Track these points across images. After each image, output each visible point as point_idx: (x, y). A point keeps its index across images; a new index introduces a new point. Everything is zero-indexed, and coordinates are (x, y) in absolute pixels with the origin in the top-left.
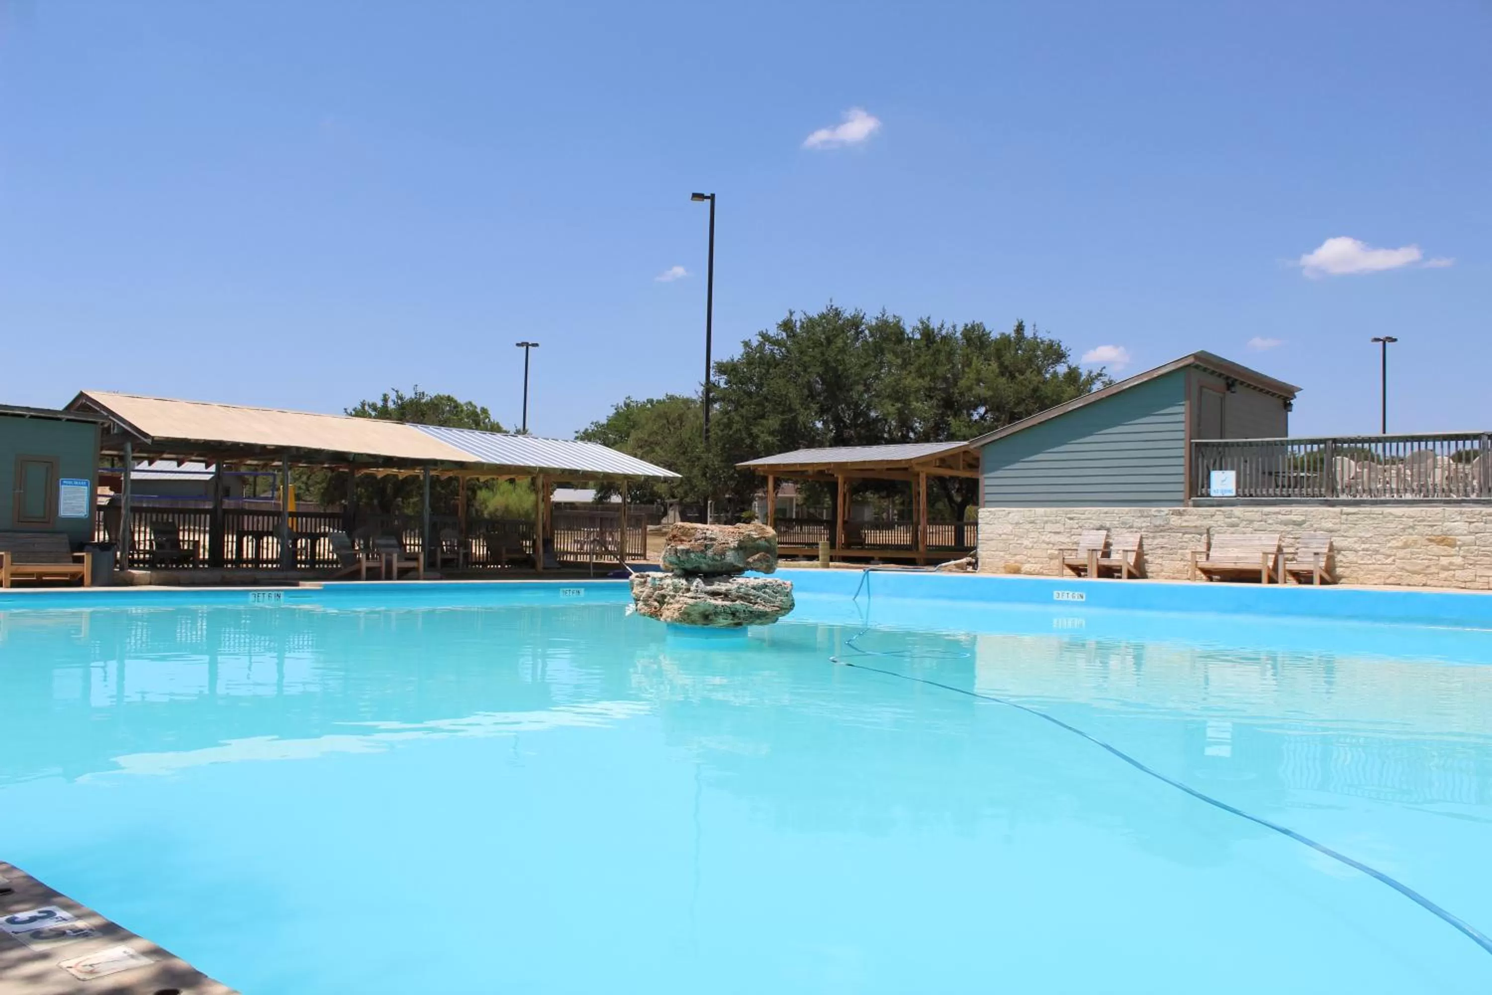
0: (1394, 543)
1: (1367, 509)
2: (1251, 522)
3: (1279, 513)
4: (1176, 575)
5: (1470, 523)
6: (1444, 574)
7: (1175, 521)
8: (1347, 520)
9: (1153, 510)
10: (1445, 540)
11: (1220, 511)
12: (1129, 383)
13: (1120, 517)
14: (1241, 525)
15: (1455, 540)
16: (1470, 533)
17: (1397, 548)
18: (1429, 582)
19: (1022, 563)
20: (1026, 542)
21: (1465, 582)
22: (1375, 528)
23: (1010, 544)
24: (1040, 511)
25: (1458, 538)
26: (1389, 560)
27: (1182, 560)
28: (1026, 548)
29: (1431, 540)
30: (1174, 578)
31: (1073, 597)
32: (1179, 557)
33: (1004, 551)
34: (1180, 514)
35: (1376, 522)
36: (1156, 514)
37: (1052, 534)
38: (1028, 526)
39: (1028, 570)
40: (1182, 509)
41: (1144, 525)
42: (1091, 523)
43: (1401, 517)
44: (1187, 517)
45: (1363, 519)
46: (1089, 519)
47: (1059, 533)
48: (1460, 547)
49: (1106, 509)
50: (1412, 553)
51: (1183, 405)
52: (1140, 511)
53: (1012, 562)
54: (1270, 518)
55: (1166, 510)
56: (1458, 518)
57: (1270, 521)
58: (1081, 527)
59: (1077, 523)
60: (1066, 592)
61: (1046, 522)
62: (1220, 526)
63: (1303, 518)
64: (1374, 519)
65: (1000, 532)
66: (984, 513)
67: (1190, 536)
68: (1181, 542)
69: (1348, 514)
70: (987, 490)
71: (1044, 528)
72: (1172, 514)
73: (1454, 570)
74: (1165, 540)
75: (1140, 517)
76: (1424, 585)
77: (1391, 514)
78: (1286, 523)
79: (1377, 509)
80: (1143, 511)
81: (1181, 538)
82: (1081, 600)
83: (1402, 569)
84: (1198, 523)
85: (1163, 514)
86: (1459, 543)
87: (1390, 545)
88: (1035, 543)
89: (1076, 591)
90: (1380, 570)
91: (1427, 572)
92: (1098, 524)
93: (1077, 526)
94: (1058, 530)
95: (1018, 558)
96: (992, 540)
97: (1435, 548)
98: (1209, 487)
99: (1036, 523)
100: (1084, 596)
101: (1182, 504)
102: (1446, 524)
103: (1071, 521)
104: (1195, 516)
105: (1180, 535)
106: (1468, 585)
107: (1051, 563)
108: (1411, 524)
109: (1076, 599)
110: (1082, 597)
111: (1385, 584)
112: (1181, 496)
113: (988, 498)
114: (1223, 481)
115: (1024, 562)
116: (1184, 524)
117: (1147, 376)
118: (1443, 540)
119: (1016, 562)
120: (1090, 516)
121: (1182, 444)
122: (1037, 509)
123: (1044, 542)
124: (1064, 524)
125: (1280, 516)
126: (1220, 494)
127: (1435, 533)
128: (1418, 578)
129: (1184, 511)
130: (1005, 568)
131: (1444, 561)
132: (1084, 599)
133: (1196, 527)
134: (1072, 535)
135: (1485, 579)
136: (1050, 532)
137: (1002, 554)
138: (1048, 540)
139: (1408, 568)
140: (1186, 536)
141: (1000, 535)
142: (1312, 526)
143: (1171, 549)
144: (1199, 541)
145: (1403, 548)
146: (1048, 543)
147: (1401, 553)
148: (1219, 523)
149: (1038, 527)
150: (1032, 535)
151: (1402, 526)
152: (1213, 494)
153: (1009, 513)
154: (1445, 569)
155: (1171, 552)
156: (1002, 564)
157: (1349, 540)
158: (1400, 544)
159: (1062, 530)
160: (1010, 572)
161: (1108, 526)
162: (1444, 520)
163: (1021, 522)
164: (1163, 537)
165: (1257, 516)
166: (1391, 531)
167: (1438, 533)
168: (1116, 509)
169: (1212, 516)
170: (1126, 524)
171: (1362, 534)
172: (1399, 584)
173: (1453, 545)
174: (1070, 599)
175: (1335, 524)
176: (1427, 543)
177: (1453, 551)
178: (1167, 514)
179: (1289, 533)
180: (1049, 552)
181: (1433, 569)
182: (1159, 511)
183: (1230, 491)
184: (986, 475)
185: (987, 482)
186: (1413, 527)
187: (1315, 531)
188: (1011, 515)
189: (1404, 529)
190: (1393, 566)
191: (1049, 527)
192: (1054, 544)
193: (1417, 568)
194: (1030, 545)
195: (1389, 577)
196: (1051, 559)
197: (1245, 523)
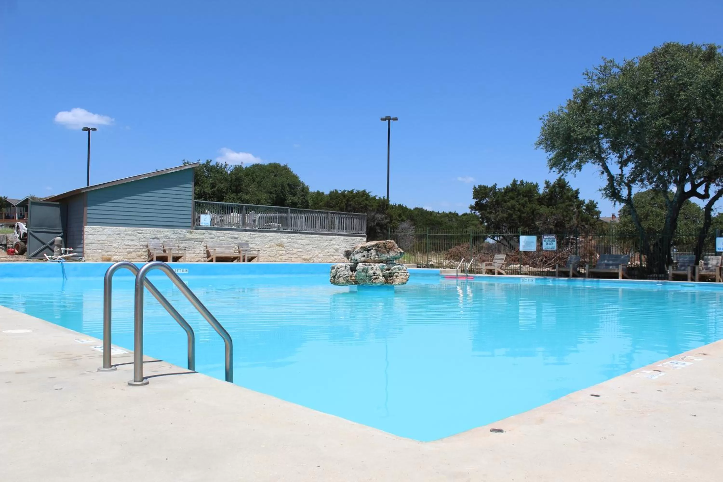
0: (267, 246)
1: (258, 233)
2: (219, 237)
3: (229, 234)
4: (191, 260)
5: (288, 239)
6: (280, 257)
7: (189, 236)
8: (252, 237)
9: (179, 231)
10: (281, 245)
11: (207, 232)
12: (171, 170)
13: (164, 233)
14: (215, 238)
15: (283, 245)
16: (288, 243)
17: (268, 248)
18: (276, 260)
19: (112, 256)
20: (114, 245)
21: (286, 260)
22: (261, 240)
23: (105, 246)
24: (123, 229)
25: (284, 244)
26: (265, 252)
27: (194, 253)
28: (114, 248)
29: (277, 245)
30: (190, 261)
31: (183, 271)
32: (192, 252)
33: (101, 249)
34: (191, 233)
35: (262, 238)
36: (180, 232)
37: (129, 241)
38: (116, 236)
39: (116, 259)
40: (191, 230)
41: (175, 237)
42: (150, 236)
43: (268, 236)
44: (194, 234)
45: (257, 237)
46: (149, 234)
47: (133, 240)
48: (285, 247)
49: (157, 229)
50: (272, 250)
51: (191, 184)
52: (173, 230)
53: (106, 255)
54: (226, 235)
55: (185, 230)
56: (284, 237)
57: (226, 237)
58: (145, 238)
59: (143, 236)
60: (179, 269)
61: (126, 235)
62: (207, 238)
63: (238, 236)
64: (261, 237)
65: (99, 239)
66: (87, 229)
67: (197, 243)
68: (193, 245)
69: (253, 235)
70: (89, 216)
71: (125, 238)
72: (188, 233)
73: (283, 256)
74: (187, 244)
75: (173, 233)
76: (275, 261)
77: (266, 235)
78: (232, 238)
79: (261, 234)
80: (174, 231)
81: (194, 243)
82: (186, 272)
83: (269, 256)
84: (198, 237)
85: (183, 232)
86: (285, 246)
87: (265, 247)
88: (120, 245)
89: (184, 268)
90: (263, 256)
91: (276, 256)
92: (154, 236)
93: (143, 237)
94: (133, 239)
95: (109, 253)
96: (93, 243)
97: (279, 248)
98: (199, 221)
99: (120, 235)
100: (188, 271)
101: (190, 228)
102: (281, 239)
103: (140, 235)
104: (197, 234)
105: (193, 242)
106: (287, 261)
107: (128, 255)
108: (272, 239)
109: (184, 272)
110: (187, 271)
111: (264, 261)
112: (190, 225)
113: (89, 220)
114: (205, 219)
115: (113, 255)
116: (193, 237)
117: (179, 169)
118: (280, 245)
119: (108, 255)
120: (149, 232)
121: (190, 201)
122: (121, 228)
123: (125, 244)
124: (136, 236)
125: (229, 235)
126: (204, 225)
127: (279, 243)
128: (274, 259)
129: (193, 231)
130: (102, 258)
131: (281, 252)
132: (188, 272)
133: (197, 239)
134: (140, 241)
135: (291, 259)
136: (129, 240)
137: (100, 251)
138: (127, 244)
139: (271, 255)
140: (196, 242)
141: (99, 241)
142: (241, 239)
143: (190, 248)
144: (201, 245)
145: (269, 248)
146: (127, 246)
147: (268, 250)
148: (207, 237)
149: (121, 237)
150: (118, 241)
151: (269, 240)
152: (201, 224)
153: (104, 229)
154: (281, 255)
155: (190, 249)
156: (100, 256)
157: (253, 245)
158: (268, 246)
159: (135, 238)
160: (105, 261)
161: (158, 237)
162: (281, 238)
163: (112, 234)
164: (186, 243)
165: (221, 235)
166: (266, 242)
167: (279, 242)
168: (162, 229)
169: (204, 234)
170: (167, 236)
171: (257, 243)
172: (268, 261)
173: (283, 247)
174: (181, 272)
175: (249, 238)
176: (276, 246)
177: (283, 249)
178: (185, 233)
179: (233, 242)
180: (128, 250)
181: (278, 256)
182: (182, 231)
183: (207, 224)
184: (88, 208)
185: (89, 212)
186: (272, 240)
187: (242, 241)
188: (105, 231)
189: (270, 241)
190: (266, 255)
191: (128, 237)
192: (130, 246)
193: (273, 255)
194: (117, 246)
195: (265, 259)
196: (128, 253)
197: (217, 237)
